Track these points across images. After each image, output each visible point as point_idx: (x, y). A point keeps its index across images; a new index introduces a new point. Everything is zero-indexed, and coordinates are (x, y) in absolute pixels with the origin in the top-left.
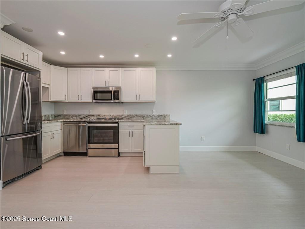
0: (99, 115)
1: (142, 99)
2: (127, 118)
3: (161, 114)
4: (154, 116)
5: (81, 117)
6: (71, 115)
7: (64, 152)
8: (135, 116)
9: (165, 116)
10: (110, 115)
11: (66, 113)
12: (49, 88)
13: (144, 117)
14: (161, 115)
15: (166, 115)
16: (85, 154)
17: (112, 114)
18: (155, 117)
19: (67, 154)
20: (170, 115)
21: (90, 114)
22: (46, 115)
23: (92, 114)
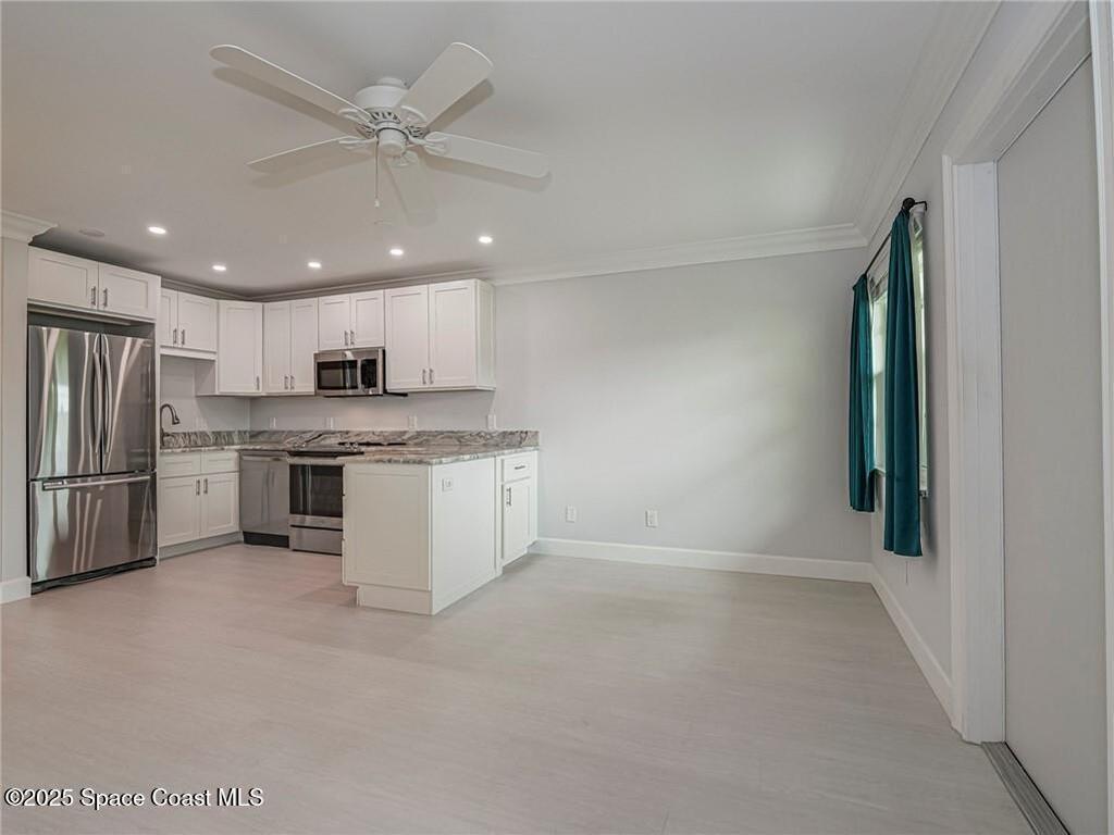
0: (347, 433)
1: (442, 381)
2: (416, 441)
3: (510, 430)
4: (490, 434)
5: (307, 436)
6: (283, 432)
7: (244, 533)
8: (436, 436)
9: (524, 435)
10: (373, 433)
11: (274, 426)
12: (214, 361)
13: (462, 437)
14: (512, 433)
15: (526, 432)
16: (282, 542)
17: (378, 429)
18: (492, 437)
19: (252, 538)
20: (537, 432)
21: (327, 429)
22: (219, 433)
23: (332, 428)
